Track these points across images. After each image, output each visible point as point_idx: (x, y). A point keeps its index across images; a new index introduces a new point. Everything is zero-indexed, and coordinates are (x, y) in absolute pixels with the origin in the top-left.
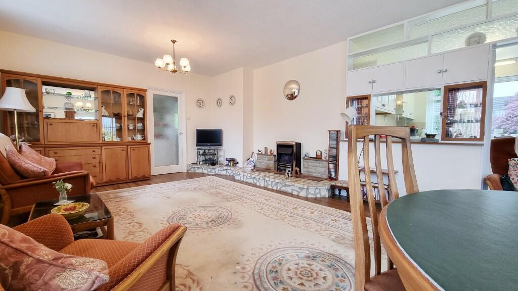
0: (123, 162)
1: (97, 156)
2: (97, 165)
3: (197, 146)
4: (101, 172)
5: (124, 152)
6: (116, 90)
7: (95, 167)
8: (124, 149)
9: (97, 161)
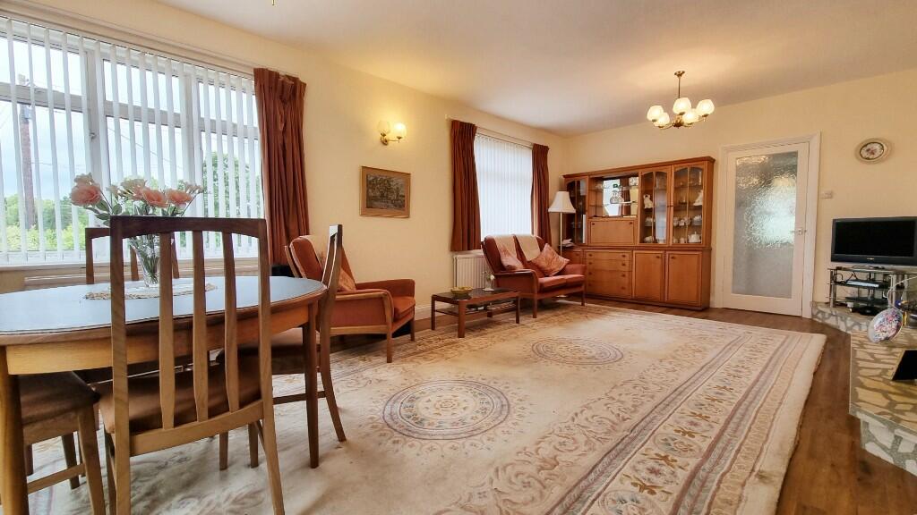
0: (657, 276)
1: (627, 264)
2: (627, 275)
3: (833, 259)
4: (630, 283)
5: (660, 260)
6: (658, 169)
7: (624, 276)
8: (660, 255)
9: (626, 268)
